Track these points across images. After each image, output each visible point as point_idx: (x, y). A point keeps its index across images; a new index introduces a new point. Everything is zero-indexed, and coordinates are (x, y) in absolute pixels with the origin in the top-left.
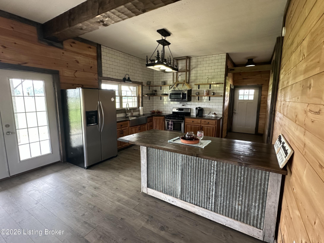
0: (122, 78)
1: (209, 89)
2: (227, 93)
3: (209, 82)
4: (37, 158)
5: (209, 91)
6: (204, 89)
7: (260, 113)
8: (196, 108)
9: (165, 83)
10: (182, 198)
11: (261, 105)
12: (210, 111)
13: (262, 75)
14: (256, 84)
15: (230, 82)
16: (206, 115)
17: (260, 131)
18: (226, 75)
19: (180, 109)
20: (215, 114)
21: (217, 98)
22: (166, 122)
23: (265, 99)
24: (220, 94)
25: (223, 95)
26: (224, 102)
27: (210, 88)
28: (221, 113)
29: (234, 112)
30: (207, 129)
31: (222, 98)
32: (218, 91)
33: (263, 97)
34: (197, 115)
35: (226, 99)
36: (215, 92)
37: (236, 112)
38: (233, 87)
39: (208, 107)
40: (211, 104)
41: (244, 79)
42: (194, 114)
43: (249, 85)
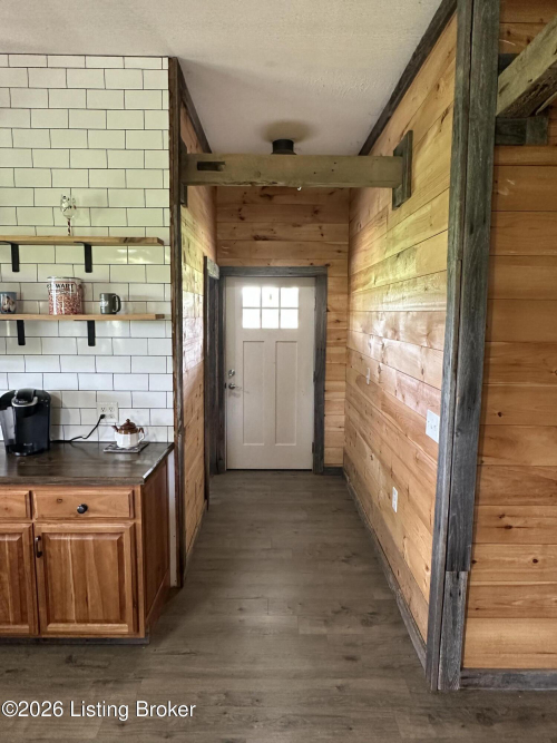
1: (80, 272)
2: (193, 302)
3: (78, 232)
5: (81, 286)
6: (48, 271)
7: (328, 385)
11: (330, 351)
12: (103, 408)
13: (325, 226)
14: (305, 263)
15: (199, 245)
17: (332, 457)
18: (178, 197)
20: (130, 428)
23: (341, 326)
24: (153, 309)
25: (167, 309)
26: (178, 354)
27: (89, 269)
28: (168, 417)
29: (228, 381)
30: (81, 545)
31: (166, 330)
32: (139, 290)
33: (332, 316)
35: (186, 329)
36: (120, 292)
37: (237, 381)
38: (214, 273)
40: (102, 365)
41: (257, 238)
43: (279, 264)
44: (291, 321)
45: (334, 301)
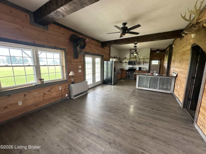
0: (113, 57)
3: (143, 58)
4: (98, 82)
6: (142, 61)
8: (139, 67)
9: (125, 58)
10: (149, 88)
11: (161, 66)
12: (144, 68)
14: (159, 58)
16: (142, 70)
19: (132, 68)
20: (146, 69)
21: (147, 64)
22: (127, 72)
23: (163, 64)
24: (148, 62)
27: (144, 60)
34: (139, 70)
36: (146, 61)
39: (143, 67)
41: (154, 56)
42: (138, 69)
43: (156, 59)
44: (157, 63)
45: (162, 62)
